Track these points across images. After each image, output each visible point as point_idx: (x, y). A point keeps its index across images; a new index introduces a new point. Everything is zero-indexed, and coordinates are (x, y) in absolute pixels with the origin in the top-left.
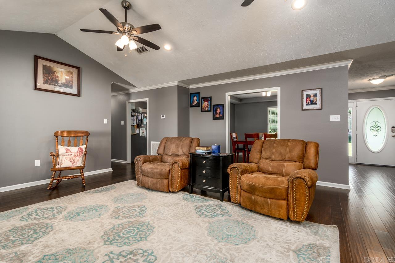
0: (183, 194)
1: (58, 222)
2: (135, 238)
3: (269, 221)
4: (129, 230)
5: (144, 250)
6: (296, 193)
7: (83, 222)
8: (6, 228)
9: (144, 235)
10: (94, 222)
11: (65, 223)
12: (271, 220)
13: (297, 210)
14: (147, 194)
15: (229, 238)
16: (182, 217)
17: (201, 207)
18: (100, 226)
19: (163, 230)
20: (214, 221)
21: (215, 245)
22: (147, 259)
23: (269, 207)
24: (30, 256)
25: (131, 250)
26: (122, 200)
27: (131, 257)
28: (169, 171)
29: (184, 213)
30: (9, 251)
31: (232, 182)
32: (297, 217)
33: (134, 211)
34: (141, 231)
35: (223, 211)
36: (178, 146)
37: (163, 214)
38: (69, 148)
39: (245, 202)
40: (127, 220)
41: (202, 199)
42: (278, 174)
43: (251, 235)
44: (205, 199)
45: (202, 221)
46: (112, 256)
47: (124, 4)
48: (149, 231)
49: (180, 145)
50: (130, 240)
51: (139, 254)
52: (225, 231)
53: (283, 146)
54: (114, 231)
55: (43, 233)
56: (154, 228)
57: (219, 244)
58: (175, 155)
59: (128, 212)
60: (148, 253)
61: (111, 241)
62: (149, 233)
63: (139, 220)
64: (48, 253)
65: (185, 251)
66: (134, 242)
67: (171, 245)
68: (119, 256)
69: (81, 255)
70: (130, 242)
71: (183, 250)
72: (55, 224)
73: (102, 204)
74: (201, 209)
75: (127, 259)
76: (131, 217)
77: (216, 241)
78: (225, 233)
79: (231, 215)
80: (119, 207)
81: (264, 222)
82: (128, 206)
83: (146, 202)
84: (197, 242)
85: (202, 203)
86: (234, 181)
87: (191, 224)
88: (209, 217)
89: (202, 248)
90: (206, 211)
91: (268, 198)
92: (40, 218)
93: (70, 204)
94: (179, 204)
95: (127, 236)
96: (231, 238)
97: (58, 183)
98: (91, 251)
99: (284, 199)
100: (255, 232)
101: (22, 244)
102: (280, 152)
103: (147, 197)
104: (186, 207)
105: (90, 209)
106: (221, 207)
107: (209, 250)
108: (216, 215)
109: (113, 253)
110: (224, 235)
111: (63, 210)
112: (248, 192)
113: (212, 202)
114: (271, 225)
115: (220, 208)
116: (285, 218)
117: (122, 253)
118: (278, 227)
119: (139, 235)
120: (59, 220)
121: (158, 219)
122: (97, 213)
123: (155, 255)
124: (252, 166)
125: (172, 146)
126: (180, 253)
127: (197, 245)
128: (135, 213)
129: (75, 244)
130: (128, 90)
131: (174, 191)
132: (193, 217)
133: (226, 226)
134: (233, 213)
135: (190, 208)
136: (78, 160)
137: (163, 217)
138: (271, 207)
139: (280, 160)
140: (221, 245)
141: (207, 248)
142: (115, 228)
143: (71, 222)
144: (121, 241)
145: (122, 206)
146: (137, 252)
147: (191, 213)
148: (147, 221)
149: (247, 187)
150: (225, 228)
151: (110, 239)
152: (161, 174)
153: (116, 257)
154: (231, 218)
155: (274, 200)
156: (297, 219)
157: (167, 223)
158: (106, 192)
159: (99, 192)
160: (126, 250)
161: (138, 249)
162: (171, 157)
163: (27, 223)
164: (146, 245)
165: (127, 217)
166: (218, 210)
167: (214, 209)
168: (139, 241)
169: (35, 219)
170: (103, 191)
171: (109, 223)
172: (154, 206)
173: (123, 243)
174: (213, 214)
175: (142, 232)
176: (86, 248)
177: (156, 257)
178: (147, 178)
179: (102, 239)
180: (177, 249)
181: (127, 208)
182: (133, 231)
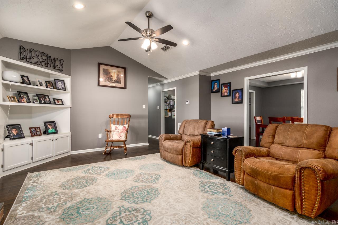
0: (194, 169)
1: (101, 178)
2: (143, 199)
3: (272, 208)
4: (141, 192)
5: (145, 210)
6: (305, 185)
7: (115, 180)
8: (74, 176)
9: (150, 198)
10: (121, 181)
11: (105, 179)
12: (275, 208)
13: (306, 203)
14: (166, 165)
15: (221, 216)
16: (185, 189)
17: (206, 183)
18: (123, 185)
19: (166, 197)
20: (213, 197)
21: (204, 220)
22: (144, 217)
23: (272, 194)
24: (78, 197)
25: (136, 208)
26: (146, 168)
27: (133, 213)
28: (183, 148)
29: (189, 186)
30: (69, 191)
31: (236, 164)
32: (306, 211)
33: (151, 178)
34: (149, 194)
35: (225, 190)
36: (195, 127)
37: (171, 183)
38: (118, 126)
39: (248, 185)
40: (143, 184)
41: (209, 176)
42: (290, 161)
43: (245, 219)
44: (213, 177)
45: (201, 195)
46: (122, 208)
47: (147, 14)
48: (155, 196)
49: (196, 126)
50: (139, 200)
51: (140, 212)
52: (219, 209)
53: (300, 131)
54: (131, 191)
55: (90, 183)
56: (160, 194)
57: (208, 220)
58: (192, 135)
59: (146, 178)
60: (147, 213)
61: (126, 198)
62: (154, 197)
63: (151, 185)
64: (87, 198)
65: (175, 219)
66: (141, 202)
67: (167, 211)
68: (126, 210)
69: (104, 203)
70: (138, 201)
71: (174, 217)
72: (99, 179)
73: (132, 169)
74: (206, 185)
75: (131, 214)
76: (147, 182)
77: (206, 216)
78: (218, 211)
79: (232, 195)
80: (142, 173)
81: (265, 209)
82: (148, 173)
83: (162, 172)
84: (189, 214)
85: (208, 180)
86: (238, 163)
87: (191, 197)
88: (209, 194)
89: (191, 219)
90: (209, 188)
91: (272, 185)
92: (92, 173)
93: (113, 166)
94: (188, 177)
95: (138, 196)
96: (222, 217)
97: (111, 151)
98: (111, 202)
99: (290, 189)
100: (251, 217)
101: (77, 188)
102: (296, 138)
103: (165, 168)
104: (193, 181)
105: (123, 171)
106: (225, 186)
107: (197, 223)
108: (217, 192)
109: (124, 207)
110: (217, 213)
111: (107, 170)
112: (251, 175)
113: (218, 180)
114: (273, 214)
115: (223, 187)
116: (290, 209)
117: (129, 209)
118: (281, 217)
119: (146, 197)
120: (102, 176)
121: (165, 187)
122: (126, 175)
123: (151, 216)
124: (262, 150)
125: (190, 128)
126: (170, 219)
127: (188, 216)
128: (151, 179)
129: (104, 195)
130: (161, 81)
131: (186, 166)
132: (195, 191)
133: (223, 204)
134: (235, 194)
135: (196, 182)
136: (123, 135)
137: (170, 186)
138: (274, 195)
139: (295, 146)
140: (210, 221)
141: (196, 220)
142: (132, 188)
143: (108, 179)
144: (133, 199)
145: (144, 172)
146: (139, 210)
147: (195, 187)
148: (157, 187)
149: (250, 170)
150: (221, 206)
151: (126, 196)
152: (176, 151)
153: (124, 211)
154: (230, 198)
155: (278, 188)
156: (305, 214)
157: (171, 192)
158: (138, 161)
159: (134, 160)
160: (133, 207)
161: (141, 208)
162: (188, 136)
163: (85, 175)
164: (148, 206)
165: (144, 182)
166: (221, 189)
167: (218, 187)
168: (144, 202)
169: (90, 173)
170: (136, 159)
171: (131, 184)
172: (167, 176)
173: (133, 201)
174: (214, 192)
175: (149, 196)
176: (109, 199)
177: (151, 218)
178: (167, 153)
179: (121, 195)
180: (170, 215)
181: (146, 175)
182: (143, 193)
